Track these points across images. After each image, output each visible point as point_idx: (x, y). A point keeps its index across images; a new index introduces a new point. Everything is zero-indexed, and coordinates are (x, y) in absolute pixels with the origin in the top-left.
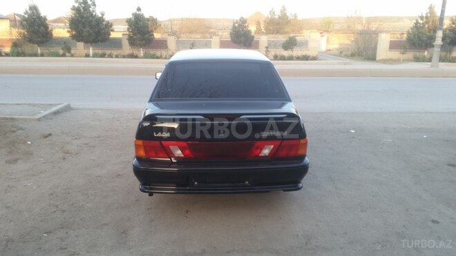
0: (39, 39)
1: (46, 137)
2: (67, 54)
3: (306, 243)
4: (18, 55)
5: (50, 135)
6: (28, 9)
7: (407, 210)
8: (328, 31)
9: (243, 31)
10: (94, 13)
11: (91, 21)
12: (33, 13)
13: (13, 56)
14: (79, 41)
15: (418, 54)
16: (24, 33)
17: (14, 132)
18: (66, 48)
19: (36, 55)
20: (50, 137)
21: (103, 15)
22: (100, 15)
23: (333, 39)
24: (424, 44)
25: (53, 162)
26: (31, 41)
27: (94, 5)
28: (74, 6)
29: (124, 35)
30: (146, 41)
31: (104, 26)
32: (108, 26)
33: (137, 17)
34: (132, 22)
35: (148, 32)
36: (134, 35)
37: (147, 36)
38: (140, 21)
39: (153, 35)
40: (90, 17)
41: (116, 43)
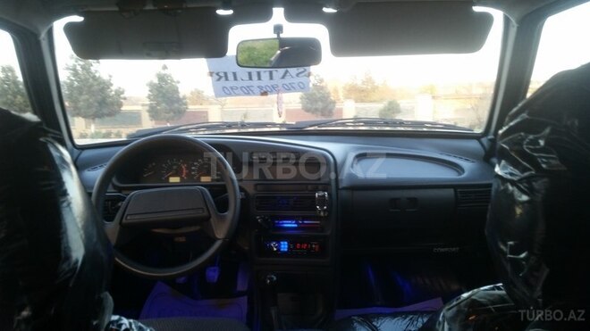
8: (433, 98)
9: (320, 93)
10: (97, 75)
11: (92, 86)
23: (442, 106)
29: (143, 105)
30: (175, 113)
31: (113, 93)
32: (119, 93)
33: (162, 78)
34: (155, 84)
35: (179, 100)
36: (158, 104)
37: (176, 105)
38: (167, 83)
39: (186, 104)
40: (91, 80)
41: (134, 118)
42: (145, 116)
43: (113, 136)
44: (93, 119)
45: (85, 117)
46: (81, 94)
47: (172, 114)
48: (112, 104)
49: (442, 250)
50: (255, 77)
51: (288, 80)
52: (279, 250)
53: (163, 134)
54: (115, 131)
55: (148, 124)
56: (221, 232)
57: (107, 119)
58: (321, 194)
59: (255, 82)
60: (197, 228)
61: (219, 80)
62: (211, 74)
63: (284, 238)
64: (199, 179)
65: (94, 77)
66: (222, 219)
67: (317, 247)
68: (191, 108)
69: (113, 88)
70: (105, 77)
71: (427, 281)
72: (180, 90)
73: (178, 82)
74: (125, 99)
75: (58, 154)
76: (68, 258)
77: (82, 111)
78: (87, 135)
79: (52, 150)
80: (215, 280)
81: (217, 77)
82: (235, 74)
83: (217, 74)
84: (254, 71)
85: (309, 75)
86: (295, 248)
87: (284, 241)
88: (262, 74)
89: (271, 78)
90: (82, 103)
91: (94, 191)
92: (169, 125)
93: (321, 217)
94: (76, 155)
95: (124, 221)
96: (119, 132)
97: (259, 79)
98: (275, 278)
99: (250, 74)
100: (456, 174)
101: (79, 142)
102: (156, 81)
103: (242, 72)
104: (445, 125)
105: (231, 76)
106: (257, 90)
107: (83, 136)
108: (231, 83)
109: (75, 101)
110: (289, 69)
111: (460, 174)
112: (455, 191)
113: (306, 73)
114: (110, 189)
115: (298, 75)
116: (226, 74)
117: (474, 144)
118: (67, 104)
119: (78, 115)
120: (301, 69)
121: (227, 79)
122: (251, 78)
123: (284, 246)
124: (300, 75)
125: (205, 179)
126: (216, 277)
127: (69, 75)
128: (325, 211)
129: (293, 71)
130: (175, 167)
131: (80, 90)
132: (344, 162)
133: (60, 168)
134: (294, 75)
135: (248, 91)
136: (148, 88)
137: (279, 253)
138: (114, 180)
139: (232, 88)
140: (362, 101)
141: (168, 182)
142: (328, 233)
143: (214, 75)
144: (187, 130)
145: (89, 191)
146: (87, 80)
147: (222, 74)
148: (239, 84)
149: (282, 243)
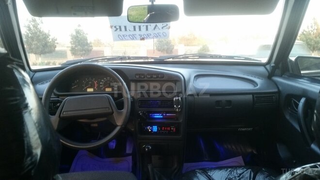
11: (39, 36)
29: (67, 47)
30: (85, 51)
31: (51, 40)
32: (54, 40)
33: (78, 32)
34: (74, 36)
35: (87, 44)
36: (76, 46)
37: (86, 47)
38: (80, 35)
39: (92, 47)
40: (38, 33)
41: (63, 54)
42: (69, 53)
43: (51, 64)
44: (40, 55)
45: (35, 53)
46: (33, 40)
47: (84, 52)
48: (51, 46)
49: (243, 129)
50: (137, 29)
51: (157, 31)
52: (152, 131)
53: (82, 63)
54: (52, 61)
55: (71, 58)
56: (120, 121)
57: (47, 55)
58: (177, 98)
59: (137, 32)
60: (105, 119)
61: (116, 30)
62: (111, 27)
63: (155, 124)
64: (104, 89)
65: (40, 31)
66: (120, 114)
67: (174, 129)
68: (95, 48)
69: (51, 37)
70: (46, 31)
71: (233, 147)
72: (88, 38)
73: (87, 34)
74: (58, 43)
75: (21, 77)
76: (30, 153)
77: (34, 50)
78: (37, 64)
79: (16, 73)
80: (114, 148)
81: (115, 29)
82: (125, 27)
83: (115, 27)
84: (137, 25)
85: (169, 28)
86: (161, 129)
87: (155, 125)
88: (142, 27)
89: (147, 29)
90: (33, 46)
91: (43, 97)
92: (82, 58)
93: (177, 112)
94: (32, 76)
95: (61, 115)
96: (54, 62)
97: (140, 30)
98: (150, 148)
99: (134, 27)
100: (253, 86)
101: (33, 68)
102: (74, 33)
103: (130, 26)
104: (246, 58)
105: (123, 29)
106: (139, 37)
107: (35, 64)
108: (123, 32)
109: (30, 45)
110: (158, 24)
111: (255, 87)
112: (253, 96)
113: (168, 27)
114: (53, 96)
115: (162, 28)
116: (120, 27)
117: (261, 69)
118: (25, 46)
119: (32, 52)
120: (165, 24)
121: (121, 30)
122: (135, 30)
123: (155, 129)
124: (164, 28)
125: (108, 90)
126: (114, 146)
127: (26, 30)
128: (179, 108)
129: (160, 25)
130: (90, 83)
131: (32, 38)
132: (189, 79)
133: (22, 86)
134: (160, 27)
135: (133, 37)
136: (70, 38)
137: (152, 133)
138: (55, 91)
139: (123, 36)
140: (188, 45)
141: (87, 92)
142: (181, 121)
143: (113, 27)
144: (97, 61)
145: (40, 97)
146: (36, 33)
147: (118, 27)
148: (128, 33)
149: (154, 127)
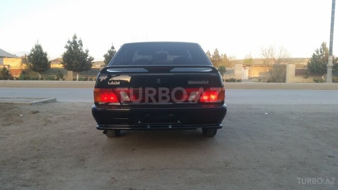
0: (41, 69)
1: (34, 113)
2: (60, 79)
3: (226, 166)
4: (25, 79)
5: (38, 112)
6: (34, 47)
7: (308, 150)
8: (249, 66)
10: (81, 51)
12: (38, 50)
13: (21, 80)
14: (69, 70)
15: (317, 78)
16: (30, 64)
17: (11, 109)
18: (60, 75)
19: (37, 79)
20: (38, 113)
21: (87, 52)
22: (85, 52)
23: (253, 70)
24: (321, 71)
25: (37, 126)
26: (34, 70)
27: (81, 45)
28: (66, 45)
